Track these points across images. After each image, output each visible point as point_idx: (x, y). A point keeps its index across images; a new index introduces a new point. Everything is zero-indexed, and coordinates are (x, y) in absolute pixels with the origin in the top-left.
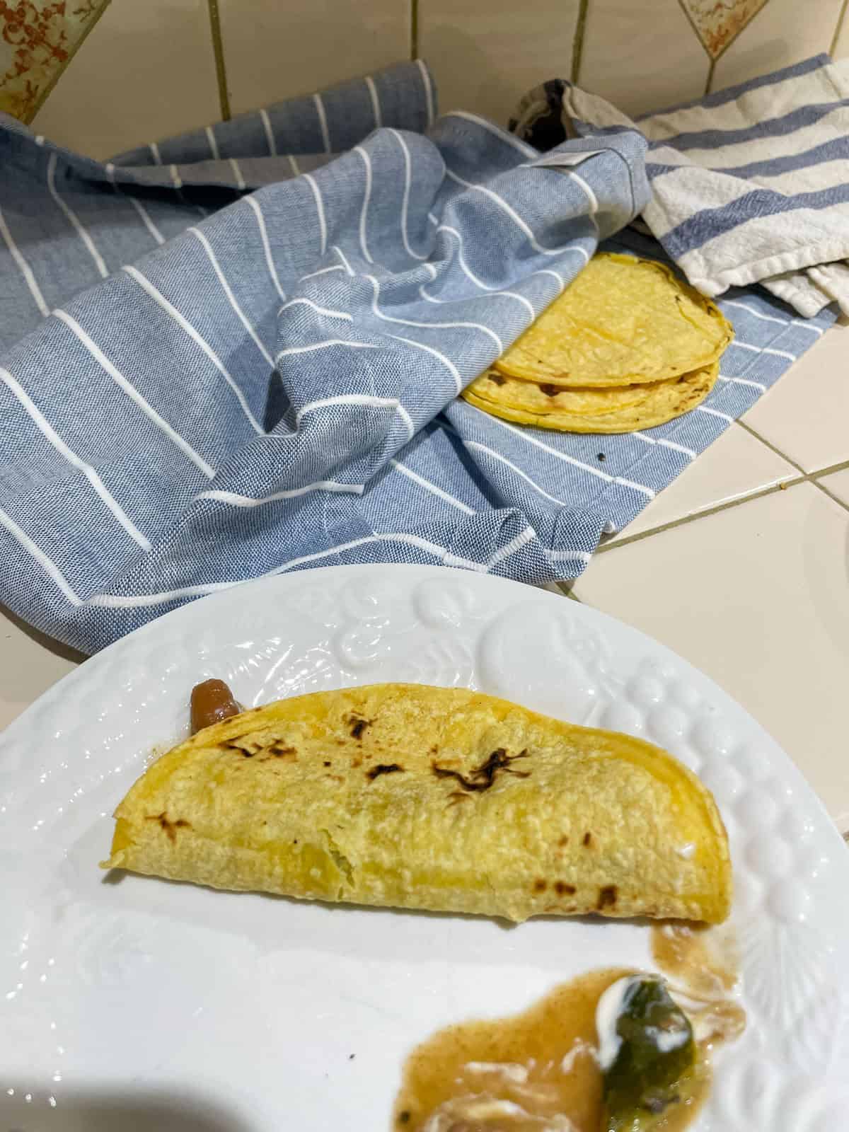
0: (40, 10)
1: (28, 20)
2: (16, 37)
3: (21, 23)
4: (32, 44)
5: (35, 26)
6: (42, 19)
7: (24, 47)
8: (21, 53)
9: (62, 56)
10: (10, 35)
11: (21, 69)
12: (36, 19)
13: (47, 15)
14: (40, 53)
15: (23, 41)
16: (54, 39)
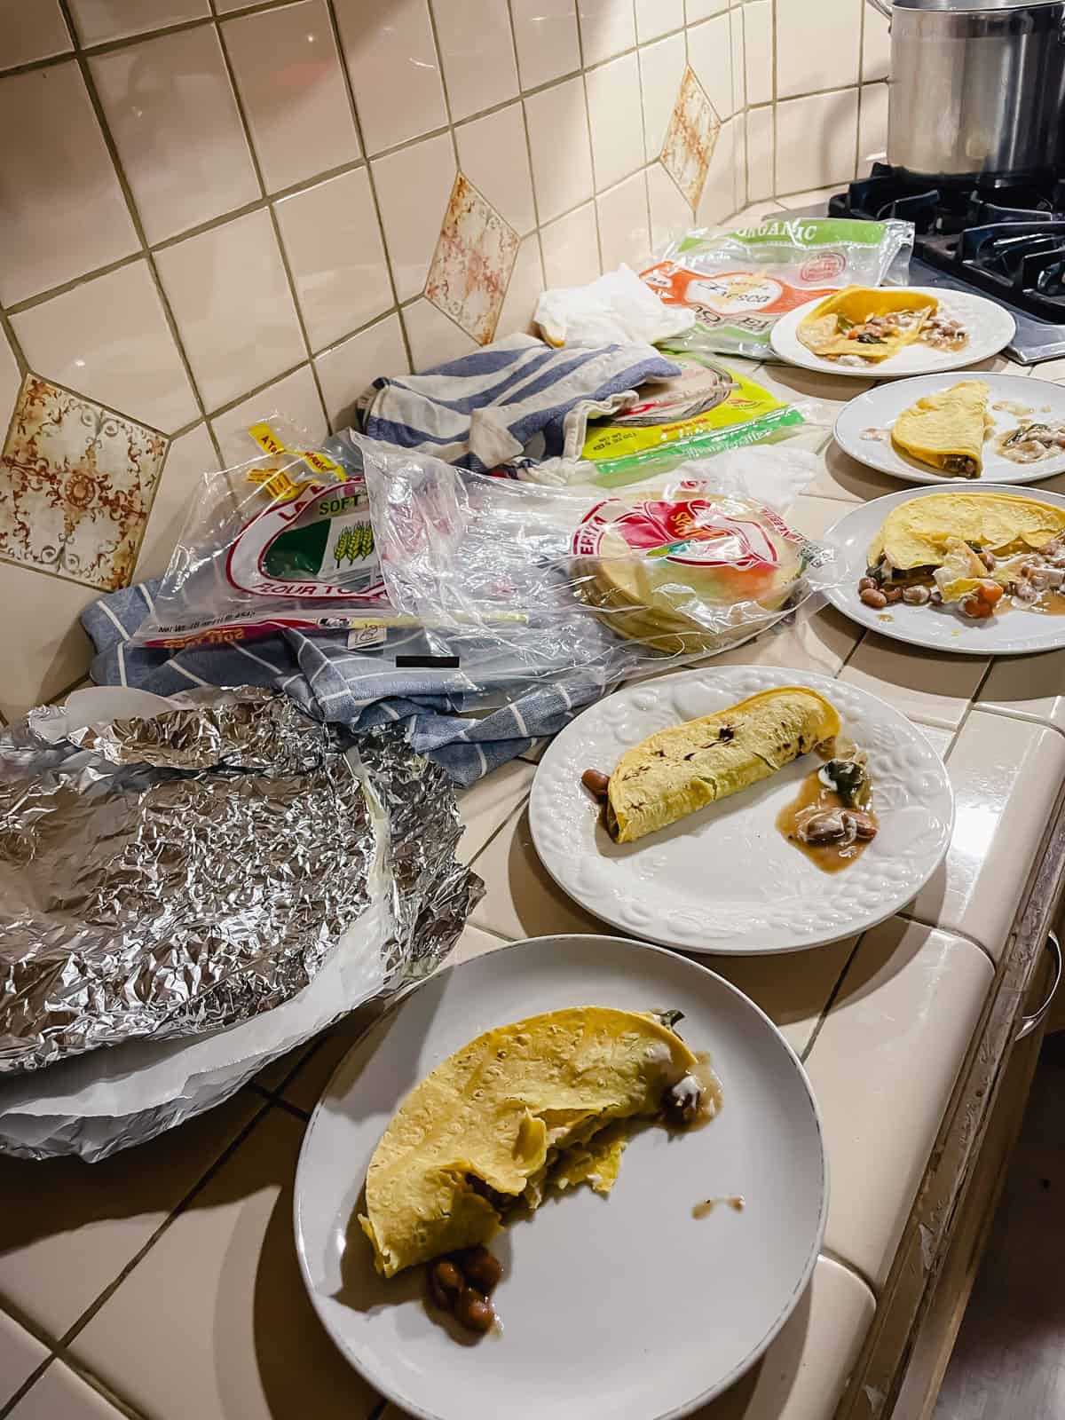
0: (126, 492)
1: (122, 501)
2: (116, 516)
3: (118, 505)
4: (126, 517)
5: (126, 503)
6: (129, 498)
7: (123, 519)
8: (122, 524)
9: (143, 515)
10: (114, 515)
11: (124, 535)
12: (126, 499)
13: (131, 493)
14: (133, 519)
15: (121, 516)
16: (137, 507)
